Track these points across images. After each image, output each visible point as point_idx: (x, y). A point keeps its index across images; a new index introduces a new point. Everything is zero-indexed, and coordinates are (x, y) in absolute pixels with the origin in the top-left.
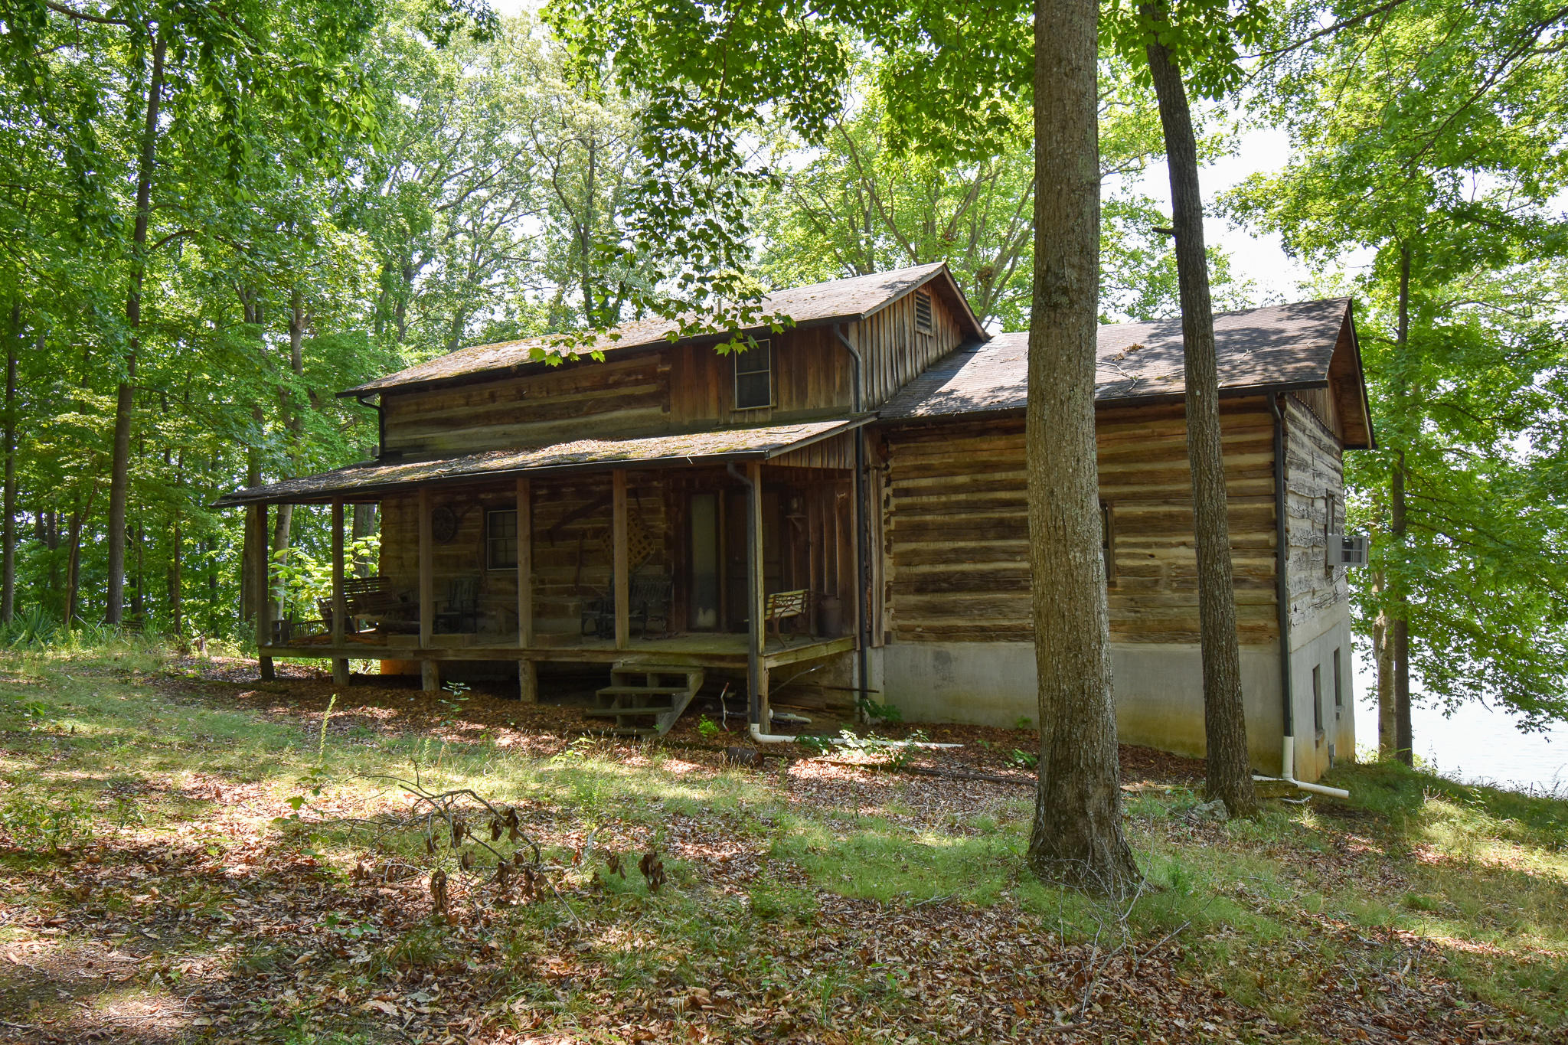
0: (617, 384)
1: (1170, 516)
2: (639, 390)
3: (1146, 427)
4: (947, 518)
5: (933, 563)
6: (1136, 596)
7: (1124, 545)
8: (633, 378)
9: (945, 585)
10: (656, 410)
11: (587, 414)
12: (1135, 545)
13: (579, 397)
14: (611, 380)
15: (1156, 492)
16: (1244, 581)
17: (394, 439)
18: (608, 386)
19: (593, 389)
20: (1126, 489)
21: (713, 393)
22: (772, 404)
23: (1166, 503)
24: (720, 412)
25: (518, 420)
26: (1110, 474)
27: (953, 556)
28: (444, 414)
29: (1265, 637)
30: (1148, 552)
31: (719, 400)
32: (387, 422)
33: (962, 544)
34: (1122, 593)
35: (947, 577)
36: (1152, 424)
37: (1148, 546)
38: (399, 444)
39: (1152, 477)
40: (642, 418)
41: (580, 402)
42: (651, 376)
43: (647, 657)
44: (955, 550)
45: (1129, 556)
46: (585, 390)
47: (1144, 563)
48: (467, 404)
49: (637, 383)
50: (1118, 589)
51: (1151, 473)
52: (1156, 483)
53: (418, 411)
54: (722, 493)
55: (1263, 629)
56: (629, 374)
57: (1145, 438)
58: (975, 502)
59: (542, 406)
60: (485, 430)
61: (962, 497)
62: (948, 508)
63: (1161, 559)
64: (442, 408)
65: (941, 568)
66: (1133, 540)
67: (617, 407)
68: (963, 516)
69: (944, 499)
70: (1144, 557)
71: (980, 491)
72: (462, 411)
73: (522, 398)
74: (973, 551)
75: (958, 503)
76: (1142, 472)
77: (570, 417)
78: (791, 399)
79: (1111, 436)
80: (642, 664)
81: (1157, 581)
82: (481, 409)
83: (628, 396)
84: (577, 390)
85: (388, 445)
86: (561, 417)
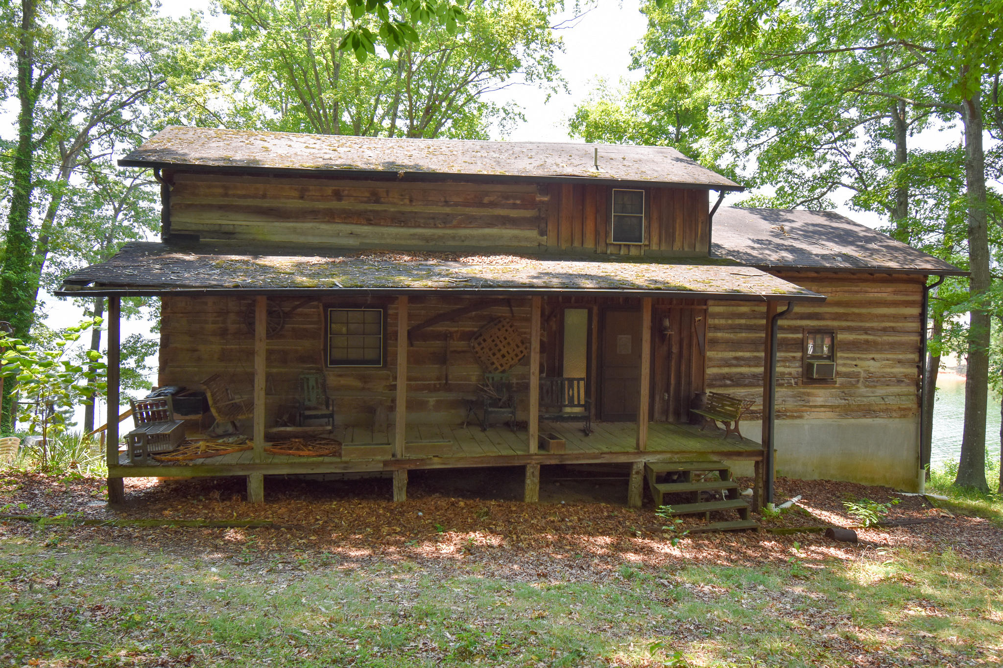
0: (492, 205)
1: (867, 342)
2: (514, 213)
3: (857, 286)
4: (732, 336)
5: (720, 366)
6: (846, 391)
7: (841, 358)
8: (511, 201)
9: (728, 382)
10: (533, 234)
11: (455, 227)
12: (847, 358)
13: (448, 210)
14: (486, 200)
15: (861, 327)
16: (902, 381)
17: (186, 221)
18: (481, 205)
19: (466, 204)
20: (844, 324)
21: (590, 226)
22: (644, 242)
23: (866, 333)
24: (597, 243)
25: (369, 222)
26: (837, 313)
27: (734, 362)
28: (266, 204)
29: (911, 414)
30: (854, 363)
31: (597, 233)
32: (174, 200)
33: (740, 354)
34: (838, 388)
35: (729, 377)
36: (860, 284)
37: (854, 359)
38: (194, 227)
39: (860, 317)
40: (516, 237)
41: (448, 215)
42: (528, 204)
43: (669, 456)
44: (736, 358)
45: (844, 365)
46: (456, 204)
47: (852, 369)
48: (302, 198)
49: (514, 206)
50: (837, 385)
51: (859, 315)
52: (862, 321)
53: (226, 195)
54: (595, 310)
55: (910, 409)
56: (507, 198)
57: (857, 292)
58: (751, 326)
59: (403, 213)
60: (324, 226)
61: (743, 321)
62: (733, 328)
63: (861, 367)
64: (264, 196)
65: (726, 370)
66: (846, 355)
67: (490, 225)
68: (744, 335)
69: (730, 322)
70: (850, 366)
71: (755, 318)
72: (295, 204)
73: (377, 201)
74: (749, 359)
75: (740, 325)
76: (854, 314)
77: (436, 227)
78: (660, 241)
79: (838, 289)
80: (664, 462)
81: (858, 381)
82: (320, 205)
83: (503, 217)
84: (446, 203)
85: (174, 226)
86: (425, 226)
